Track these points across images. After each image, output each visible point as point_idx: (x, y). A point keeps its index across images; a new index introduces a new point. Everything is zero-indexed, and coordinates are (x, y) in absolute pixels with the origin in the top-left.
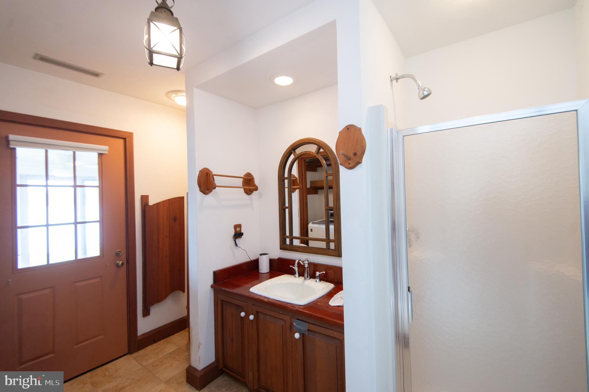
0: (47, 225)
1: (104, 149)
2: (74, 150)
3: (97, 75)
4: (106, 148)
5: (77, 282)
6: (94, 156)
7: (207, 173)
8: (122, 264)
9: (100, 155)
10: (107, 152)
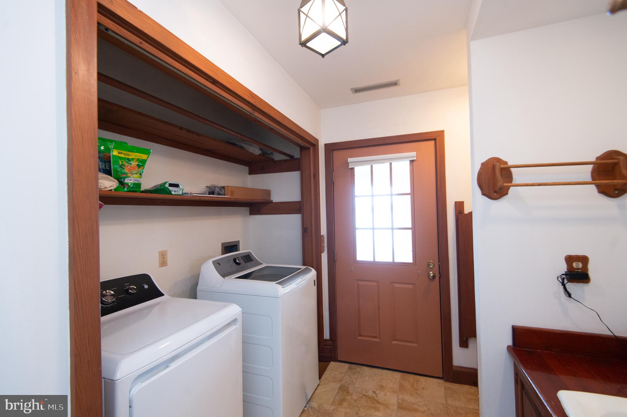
0: (373, 229)
1: (413, 155)
2: (391, 162)
3: (395, 84)
4: (414, 154)
5: (395, 283)
6: (406, 164)
7: (493, 164)
8: (434, 277)
9: (412, 162)
10: (415, 158)
